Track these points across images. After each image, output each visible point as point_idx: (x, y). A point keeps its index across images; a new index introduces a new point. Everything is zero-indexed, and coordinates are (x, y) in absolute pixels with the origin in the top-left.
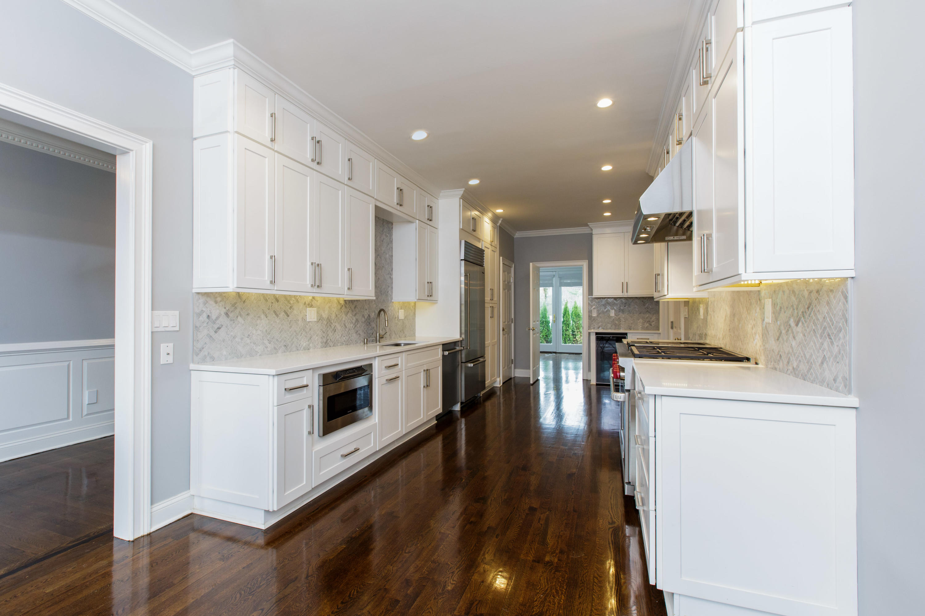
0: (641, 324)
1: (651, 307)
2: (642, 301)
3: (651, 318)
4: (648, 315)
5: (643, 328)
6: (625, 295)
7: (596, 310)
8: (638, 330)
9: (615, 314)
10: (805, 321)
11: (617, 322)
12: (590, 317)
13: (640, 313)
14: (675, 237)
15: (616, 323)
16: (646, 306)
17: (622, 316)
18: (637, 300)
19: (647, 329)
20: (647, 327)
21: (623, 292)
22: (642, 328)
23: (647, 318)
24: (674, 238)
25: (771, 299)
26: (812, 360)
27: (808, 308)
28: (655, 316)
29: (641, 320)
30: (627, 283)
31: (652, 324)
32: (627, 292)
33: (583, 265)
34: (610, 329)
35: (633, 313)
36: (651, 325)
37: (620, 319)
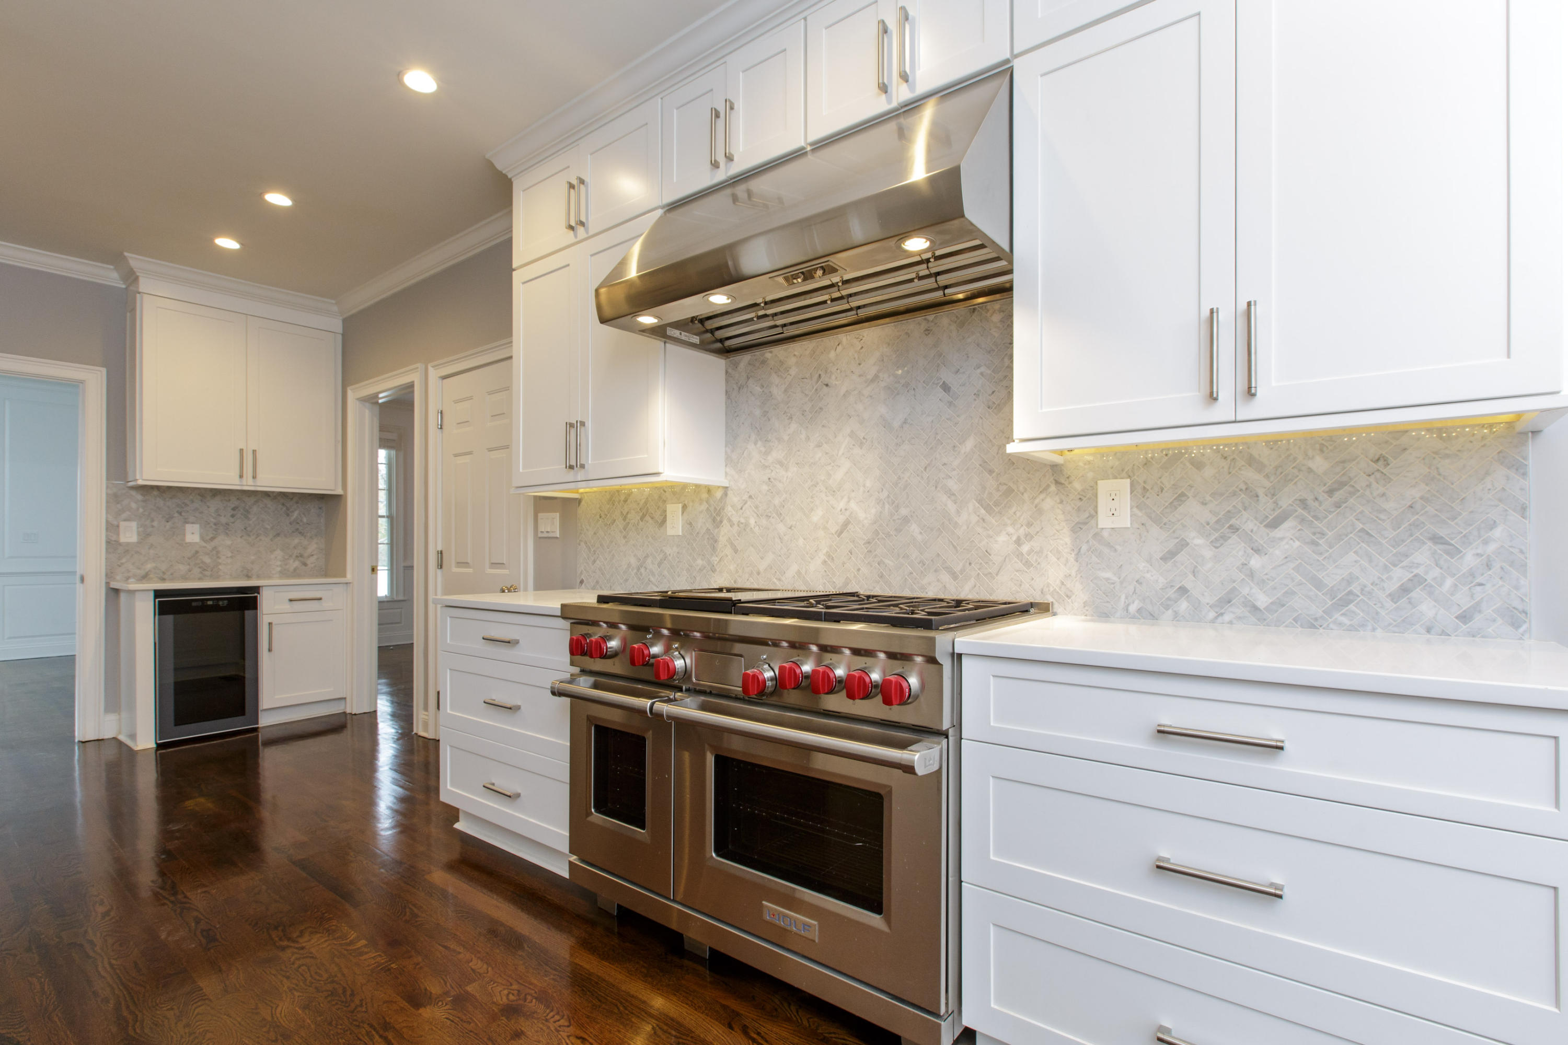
0: (279, 563)
1: (305, 520)
2: (283, 504)
3: (305, 548)
4: (296, 541)
5: (284, 574)
6: (248, 484)
7: (134, 525)
8: (270, 577)
9: (202, 538)
10: (1314, 517)
11: (207, 560)
12: (112, 545)
13: (278, 535)
14: (683, 333)
15: (203, 562)
16: (293, 518)
17: (224, 542)
18: (268, 502)
19: (296, 574)
20: (295, 570)
21: (241, 476)
22: (280, 572)
23: (295, 548)
24: (681, 334)
25: (1128, 481)
26: (1355, 588)
27: (1331, 492)
28: (317, 543)
29: (279, 553)
30: (254, 452)
31: (309, 562)
32: (254, 477)
33: (82, 382)
34: (185, 578)
35: (258, 535)
36: (305, 564)
37: (218, 552)
